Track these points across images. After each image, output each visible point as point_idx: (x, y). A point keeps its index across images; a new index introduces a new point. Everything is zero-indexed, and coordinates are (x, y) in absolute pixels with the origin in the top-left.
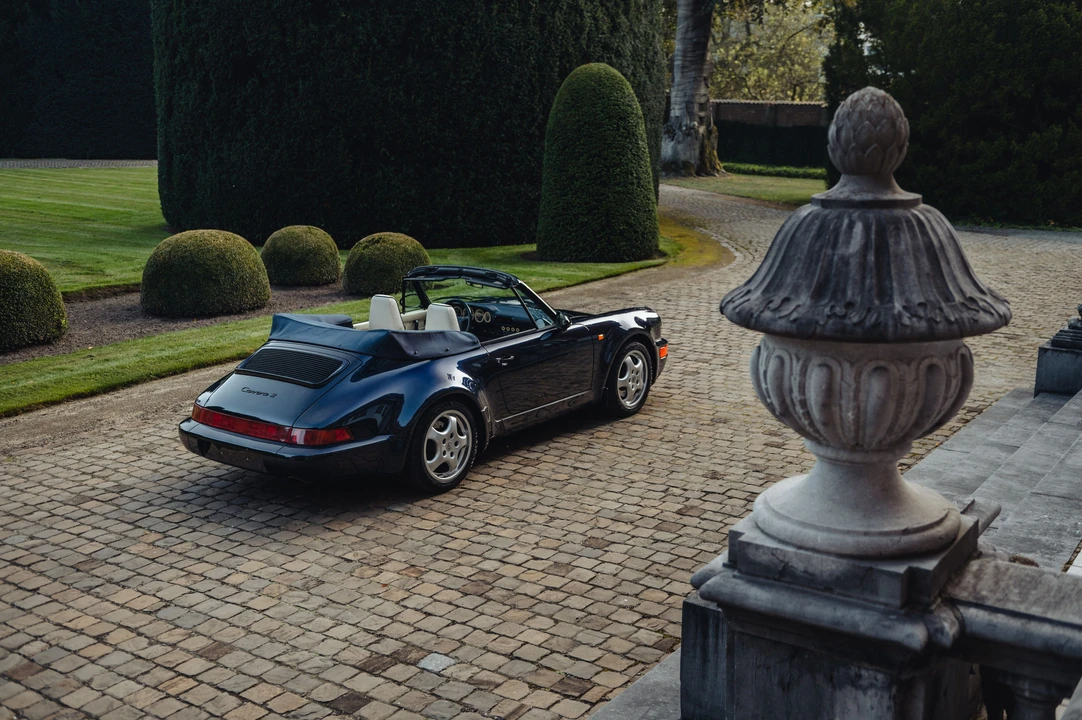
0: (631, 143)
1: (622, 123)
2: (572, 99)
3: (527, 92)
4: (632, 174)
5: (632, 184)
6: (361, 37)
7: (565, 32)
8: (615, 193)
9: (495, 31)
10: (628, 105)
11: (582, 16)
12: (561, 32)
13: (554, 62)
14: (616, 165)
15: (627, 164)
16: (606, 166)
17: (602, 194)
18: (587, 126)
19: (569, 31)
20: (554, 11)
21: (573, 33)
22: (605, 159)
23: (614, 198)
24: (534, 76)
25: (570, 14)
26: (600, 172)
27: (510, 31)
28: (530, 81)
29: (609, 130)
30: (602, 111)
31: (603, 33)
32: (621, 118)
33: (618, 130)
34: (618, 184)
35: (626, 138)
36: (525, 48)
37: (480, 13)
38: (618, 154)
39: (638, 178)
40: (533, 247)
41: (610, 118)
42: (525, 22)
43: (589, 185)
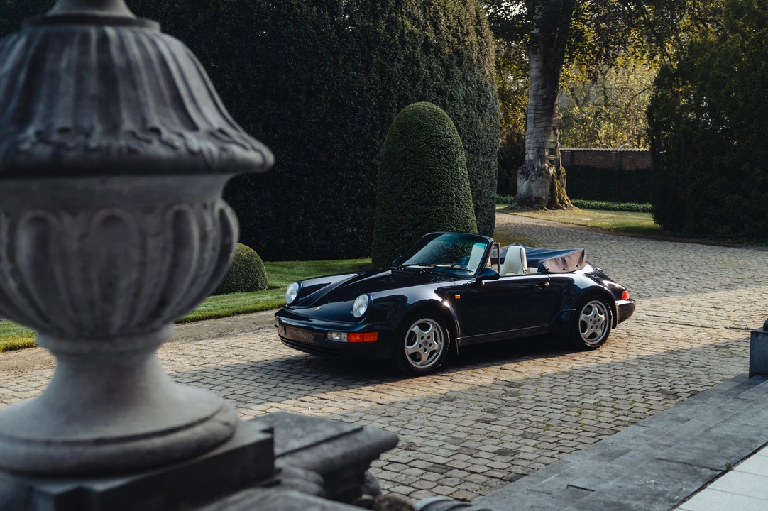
0: (451, 169)
1: (443, 152)
2: (400, 132)
3: (369, 129)
4: (452, 196)
5: (452, 204)
6: (227, 83)
7: (403, 79)
8: (437, 211)
9: (342, 78)
10: (449, 137)
11: (418, 65)
12: (399, 78)
13: (393, 104)
14: (437, 188)
15: (447, 187)
16: (428, 189)
17: (425, 213)
18: (412, 154)
19: (407, 79)
20: (393, 61)
21: (410, 80)
22: (428, 183)
23: (436, 215)
24: (375, 115)
25: (407, 64)
26: (424, 194)
27: (354, 78)
28: (372, 119)
29: (431, 157)
30: (425, 142)
31: (437, 81)
32: (443, 148)
33: (439, 157)
34: (440, 204)
35: (447, 164)
36: (368, 91)
37: (328, 63)
38: (439, 178)
39: (457, 199)
40: (369, 261)
41: (432, 148)
42: (367, 70)
43: (414, 205)
